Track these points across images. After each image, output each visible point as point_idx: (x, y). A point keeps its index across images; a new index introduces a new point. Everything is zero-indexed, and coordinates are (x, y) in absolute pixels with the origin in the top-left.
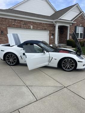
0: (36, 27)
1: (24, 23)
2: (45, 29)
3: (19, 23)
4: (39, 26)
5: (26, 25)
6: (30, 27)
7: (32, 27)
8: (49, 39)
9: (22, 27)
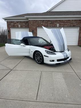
0: (62, 25)
1: (51, 22)
2: (74, 26)
3: (47, 23)
4: (66, 24)
5: (53, 24)
6: (56, 25)
7: (58, 25)
8: (78, 37)
9: (49, 26)
